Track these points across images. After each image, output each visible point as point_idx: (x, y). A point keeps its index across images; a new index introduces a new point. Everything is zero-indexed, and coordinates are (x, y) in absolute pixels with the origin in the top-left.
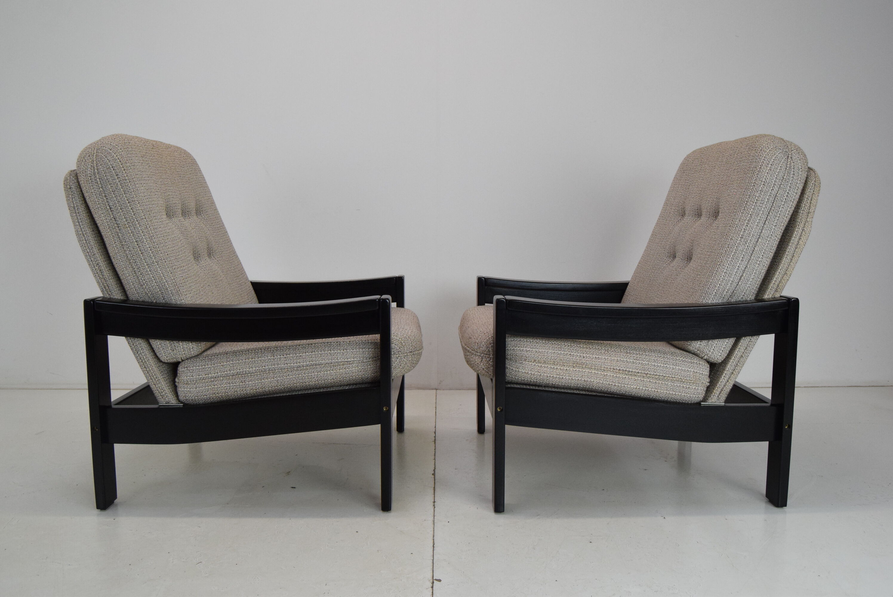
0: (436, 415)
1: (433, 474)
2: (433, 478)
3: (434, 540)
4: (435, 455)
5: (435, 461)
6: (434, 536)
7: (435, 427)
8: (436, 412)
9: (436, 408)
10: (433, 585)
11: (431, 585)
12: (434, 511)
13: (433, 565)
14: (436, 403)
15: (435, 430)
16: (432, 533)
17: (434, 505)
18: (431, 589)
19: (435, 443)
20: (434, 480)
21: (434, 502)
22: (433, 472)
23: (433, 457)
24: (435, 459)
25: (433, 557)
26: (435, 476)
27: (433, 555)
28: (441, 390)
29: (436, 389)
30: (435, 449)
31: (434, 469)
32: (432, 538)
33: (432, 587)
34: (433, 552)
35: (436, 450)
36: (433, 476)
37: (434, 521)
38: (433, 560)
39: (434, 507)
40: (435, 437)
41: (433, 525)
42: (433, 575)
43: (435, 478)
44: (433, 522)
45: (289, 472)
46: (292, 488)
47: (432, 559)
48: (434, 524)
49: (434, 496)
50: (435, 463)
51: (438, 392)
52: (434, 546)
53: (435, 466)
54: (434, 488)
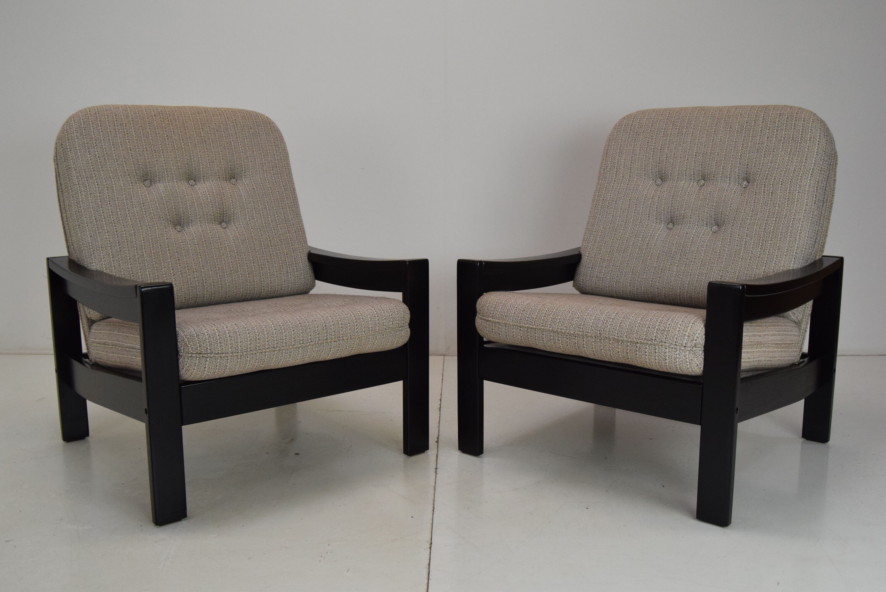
0: (442, 382)
1: (436, 442)
2: (437, 446)
3: (434, 504)
4: (439, 423)
5: (439, 429)
6: (434, 501)
7: (441, 394)
8: (442, 379)
9: (443, 375)
10: (431, 546)
11: (429, 546)
12: (436, 477)
13: (432, 528)
14: (443, 370)
15: (441, 398)
16: (433, 497)
17: (436, 472)
18: (429, 549)
19: (440, 410)
20: (437, 447)
21: (436, 469)
22: (437, 440)
24: (439, 427)
25: (433, 520)
26: (438, 443)
28: (449, 356)
29: (444, 356)
30: (439, 417)
31: (437, 436)
32: (432, 502)
34: (433, 516)
35: (441, 417)
36: (436, 444)
38: (432, 523)
39: (435, 473)
40: (440, 405)
41: (434, 491)
42: (432, 537)
43: (438, 445)
44: (434, 488)
45: (293, 441)
46: (296, 454)
49: (437, 463)
50: (439, 430)
51: (446, 358)
52: (433, 510)
53: (439, 434)
54: (437, 455)
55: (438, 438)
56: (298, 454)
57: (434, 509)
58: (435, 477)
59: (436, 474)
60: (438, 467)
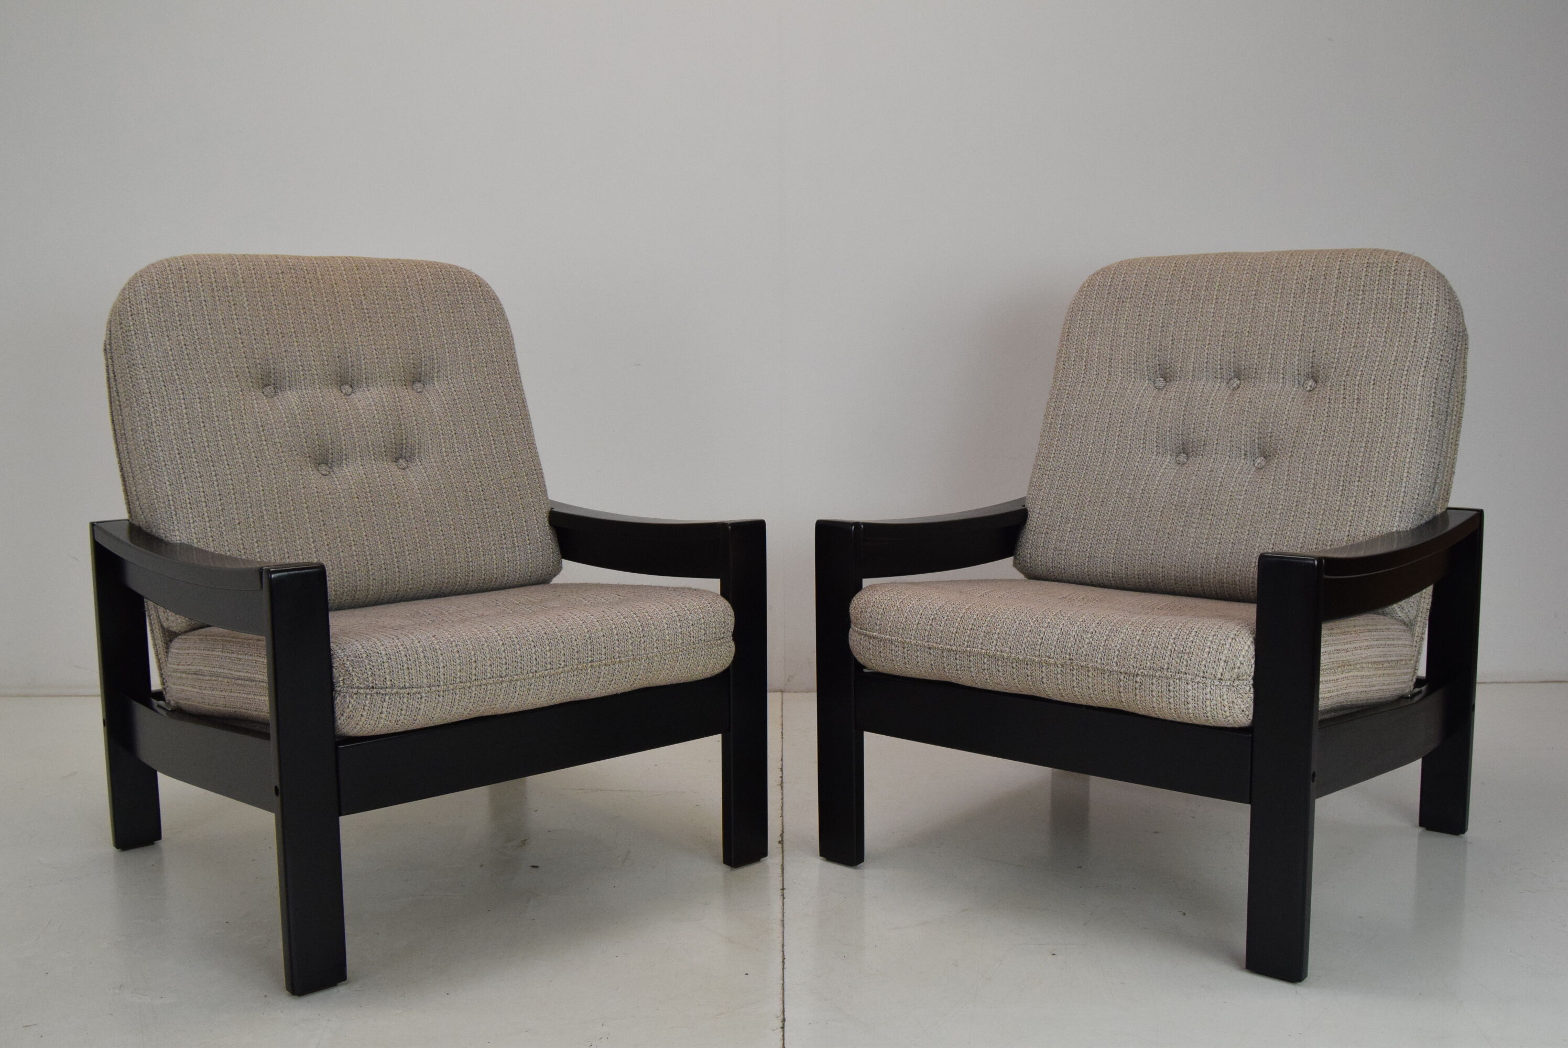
0: (782, 738)
1: (780, 842)
2: (780, 849)
3: (783, 951)
4: (782, 810)
5: (783, 819)
6: (783, 946)
7: (782, 759)
8: (782, 733)
11: (781, 1025)
12: (783, 905)
13: (783, 993)
15: (782, 765)
16: (780, 940)
17: (783, 895)
18: (781, 1030)
19: (782, 788)
20: (781, 852)
21: (783, 889)
22: (781, 837)
23: (780, 812)
24: (782, 816)
26: (783, 845)
27: (783, 977)
28: (792, 692)
29: (783, 692)
30: (782, 799)
32: (780, 948)
34: (783, 972)
35: (784, 800)
36: (780, 845)
37: (783, 921)
38: (783, 985)
39: (782, 898)
40: (782, 777)
41: (782, 928)
43: (783, 848)
44: (781, 923)
47: (782, 982)
49: (783, 879)
50: (783, 823)
51: (786, 695)
52: (783, 963)
53: (783, 828)
54: (782, 865)
56: (537, 867)
57: (785, 961)
58: (781, 904)
59: (784, 898)
60: (785, 886)
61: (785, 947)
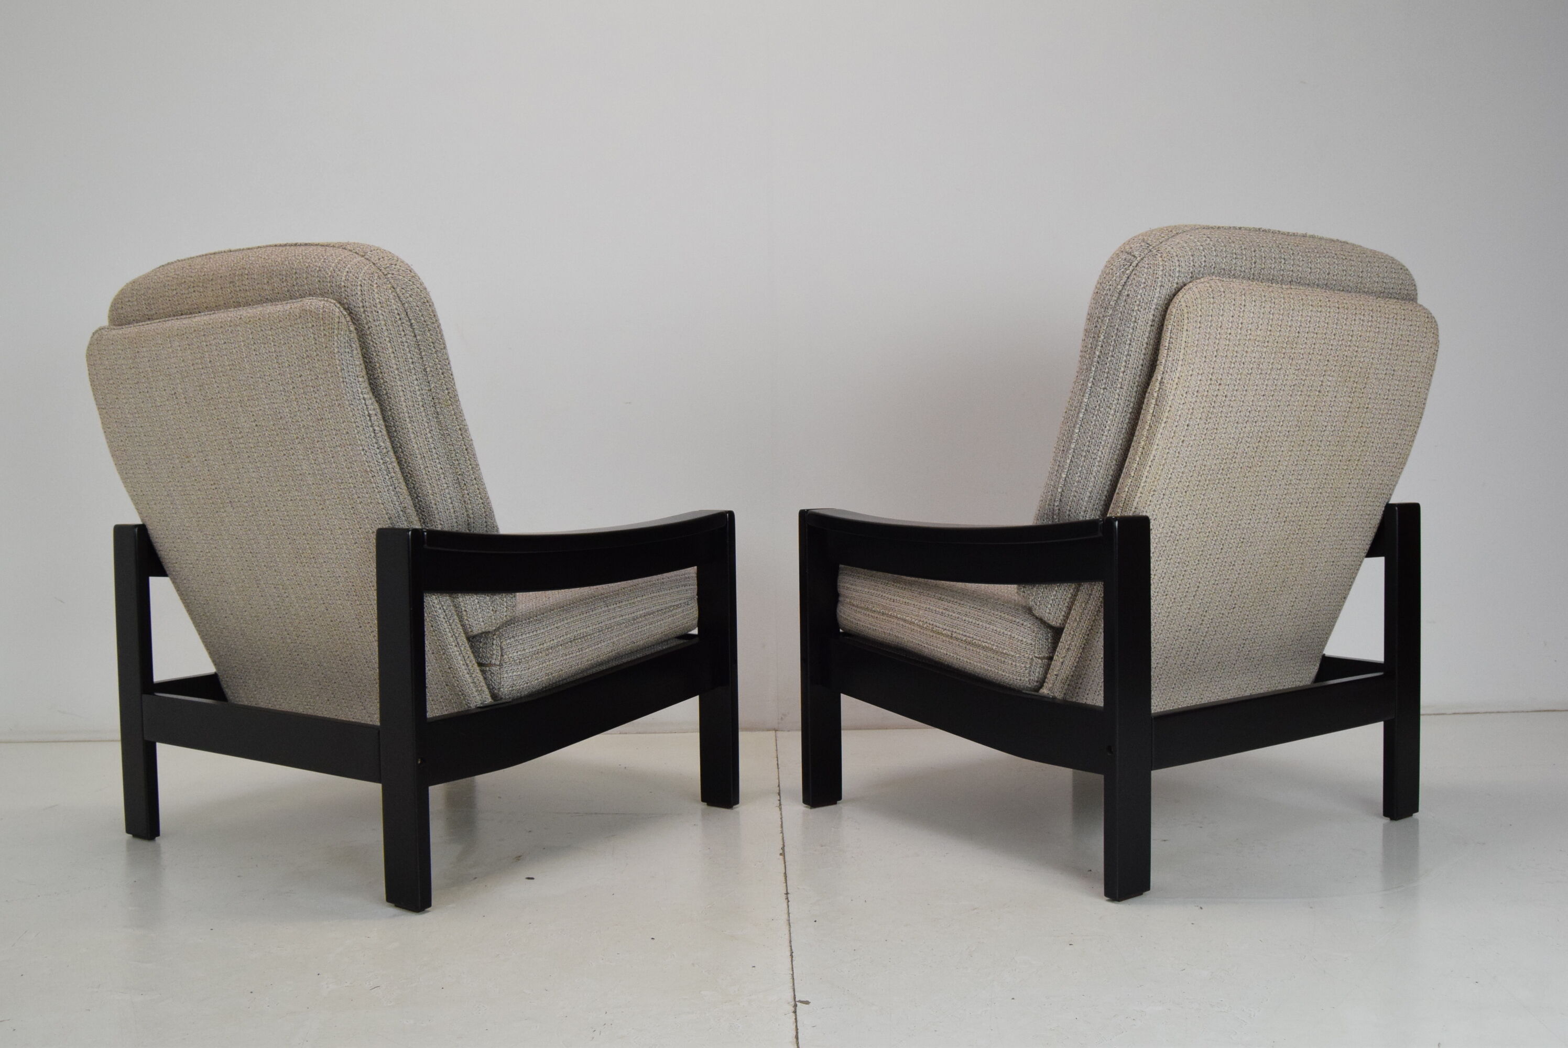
0: (778, 768)
1: (781, 854)
3: (791, 946)
4: (782, 827)
5: (783, 835)
7: (779, 786)
8: (778, 764)
9: (777, 758)
10: (796, 1009)
11: (793, 1009)
12: (788, 907)
13: (793, 982)
14: (777, 750)
15: (779, 790)
16: (787, 936)
18: (793, 1014)
19: (780, 809)
20: (783, 862)
21: (787, 894)
23: (780, 829)
24: (782, 832)
25: (793, 971)
26: (784, 857)
27: (792, 968)
28: (784, 731)
29: (776, 730)
30: (781, 819)
31: (782, 846)
32: (787, 943)
33: (795, 1012)
34: (792, 964)
36: (782, 857)
37: (789, 920)
38: (793, 975)
39: (786, 901)
41: (788, 927)
42: (795, 995)
43: (784, 859)
44: (787, 922)
45: (520, 857)
46: (529, 878)
47: (791, 973)
48: (790, 925)
49: (787, 886)
50: (783, 838)
51: (779, 733)
52: (792, 956)
53: (784, 843)
54: (785, 873)
55: (783, 848)
56: (533, 879)
57: (793, 954)
58: (786, 906)
59: (788, 901)
60: (789, 891)
61: (792, 943)
